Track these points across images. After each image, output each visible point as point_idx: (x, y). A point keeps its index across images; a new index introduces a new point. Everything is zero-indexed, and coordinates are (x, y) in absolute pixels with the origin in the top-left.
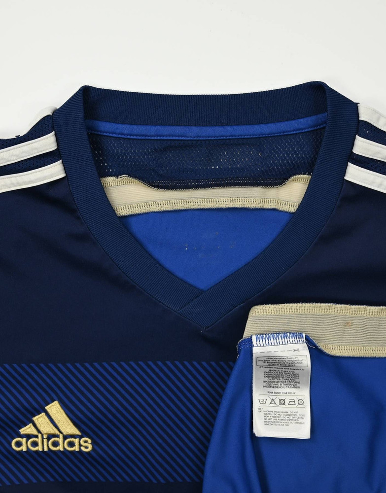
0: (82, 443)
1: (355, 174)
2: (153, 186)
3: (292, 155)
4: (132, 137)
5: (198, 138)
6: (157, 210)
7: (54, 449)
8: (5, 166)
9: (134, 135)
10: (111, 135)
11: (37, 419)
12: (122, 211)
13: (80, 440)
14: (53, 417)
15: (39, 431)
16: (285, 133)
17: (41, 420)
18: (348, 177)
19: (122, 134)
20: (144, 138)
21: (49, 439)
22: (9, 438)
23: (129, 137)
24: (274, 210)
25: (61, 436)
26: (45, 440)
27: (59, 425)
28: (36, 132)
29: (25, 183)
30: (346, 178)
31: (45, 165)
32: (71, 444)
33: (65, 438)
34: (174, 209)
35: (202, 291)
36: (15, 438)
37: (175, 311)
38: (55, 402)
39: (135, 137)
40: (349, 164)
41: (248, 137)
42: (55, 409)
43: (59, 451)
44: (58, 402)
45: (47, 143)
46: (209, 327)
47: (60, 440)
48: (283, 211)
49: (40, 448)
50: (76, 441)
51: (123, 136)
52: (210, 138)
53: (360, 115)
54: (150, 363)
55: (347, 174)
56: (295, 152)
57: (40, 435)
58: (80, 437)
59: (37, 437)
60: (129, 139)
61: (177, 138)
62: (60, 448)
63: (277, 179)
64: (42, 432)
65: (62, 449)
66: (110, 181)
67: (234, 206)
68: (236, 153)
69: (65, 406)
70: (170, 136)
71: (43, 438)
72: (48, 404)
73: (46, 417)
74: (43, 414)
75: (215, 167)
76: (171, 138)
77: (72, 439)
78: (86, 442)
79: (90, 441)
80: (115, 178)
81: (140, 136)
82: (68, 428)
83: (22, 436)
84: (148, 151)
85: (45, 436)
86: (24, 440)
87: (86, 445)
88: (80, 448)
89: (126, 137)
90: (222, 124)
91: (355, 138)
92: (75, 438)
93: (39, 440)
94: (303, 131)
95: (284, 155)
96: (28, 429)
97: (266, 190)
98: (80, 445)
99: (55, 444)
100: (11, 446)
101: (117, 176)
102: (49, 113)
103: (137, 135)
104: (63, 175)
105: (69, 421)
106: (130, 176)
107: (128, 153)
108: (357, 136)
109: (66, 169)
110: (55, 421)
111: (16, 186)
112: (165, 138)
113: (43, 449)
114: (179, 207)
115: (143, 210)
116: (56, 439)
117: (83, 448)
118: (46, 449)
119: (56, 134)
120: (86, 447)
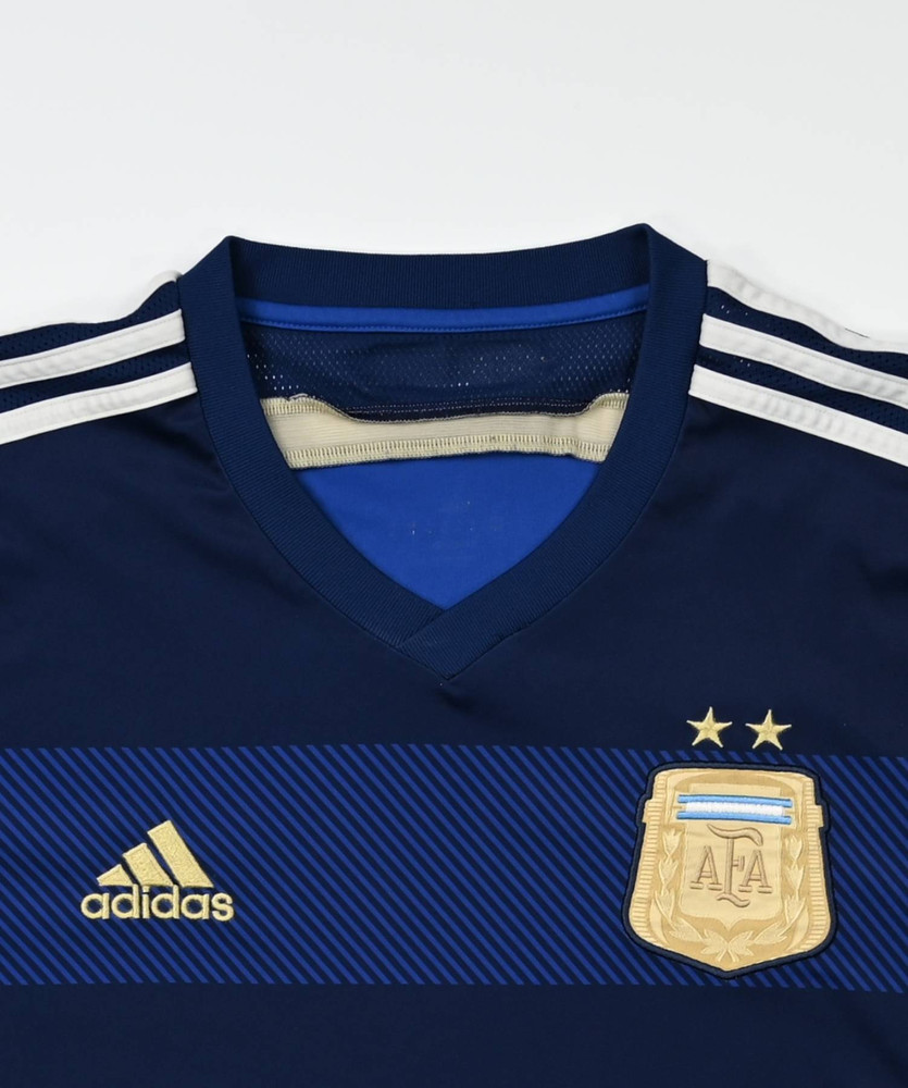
0: (216, 904)
1: (707, 385)
2: (351, 415)
3: (599, 357)
4: (313, 328)
5: (431, 330)
6: (360, 460)
7: (161, 915)
8: (91, 371)
9: (316, 325)
10: (275, 325)
11: (131, 855)
12: (298, 460)
13: (211, 898)
14: (161, 851)
15: (134, 879)
16: (587, 320)
17: (138, 856)
18: (694, 392)
19: (295, 324)
20: (334, 329)
21: (152, 895)
22: (76, 894)
23: (307, 328)
24: (569, 456)
25: (176, 889)
26: (145, 897)
27: (172, 866)
28: (152, 309)
29: (125, 404)
30: (691, 393)
31: (161, 370)
32: (194, 906)
33: (183, 893)
34: (390, 456)
35: (440, 611)
36: (87, 894)
37: (394, 647)
38: (165, 823)
39: (318, 329)
40: (697, 367)
41: (522, 327)
42: (165, 834)
43: (172, 919)
44: (173, 823)
45: (168, 330)
46: (454, 676)
47: (174, 898)
48: (585, 461)
49: (134, 914)
50: (204, 899)
51: (297, 327)
52: (453, 330)
53: (709, 279)
54: (346, 748)
55: (693, 386)
56: (604, 351)
57: (135, 888)
58: (212, 892)
59: (129, 890)
60: (308, 332)
61: (394, 330)
62: (173, 914)
63: (574, 401)
64: (140, 880)
65: (176, 916)
66: (275, 406)
67: (497, 449)
68: (501, 358)
69: (185, 830)
70: (380, 325)
71: (141, 893)
72: (152, 825)
73: (148, 851)
74: (143, 846)
75: (463, 385)
76: (383, 330)
77: (196, 897)
78: (222, 901)
79: (229, 899)
80: (283, 400)
81: (327, 326)
82: (190, 872)
83: (100, 891)
84: (341, 352)
85: (145, 889)
86: (104, 898)
87: (222, 908)
88: (210, 914)
89: (303, 328)
90: (474, 306)
91: (701, 320)
92: (202, 894)
93: (133, 898)
94: (619, 315)
95: (584, 356)
96: (113, 876)
97: (555, 420)
98: (212, 908)
99: (164, 906)
100: (80, 909)
101: (287, 395)
102: (174, 279)
103: (321, 325)
104: (192, 390)
105: (192, 858)
106: (310, 395)
107: (306, 357)
108: (705, 316)
109: (198, 379)
110: (165, 857)
111: (107, 410)
112: (372, 329)
113: (141, 915)
114: (398, 453)
115: (334, 460)
116: (166, 896)
117: (216, 915)
118: (146, 915)
119: (183, 315)
120: (223, 913)
